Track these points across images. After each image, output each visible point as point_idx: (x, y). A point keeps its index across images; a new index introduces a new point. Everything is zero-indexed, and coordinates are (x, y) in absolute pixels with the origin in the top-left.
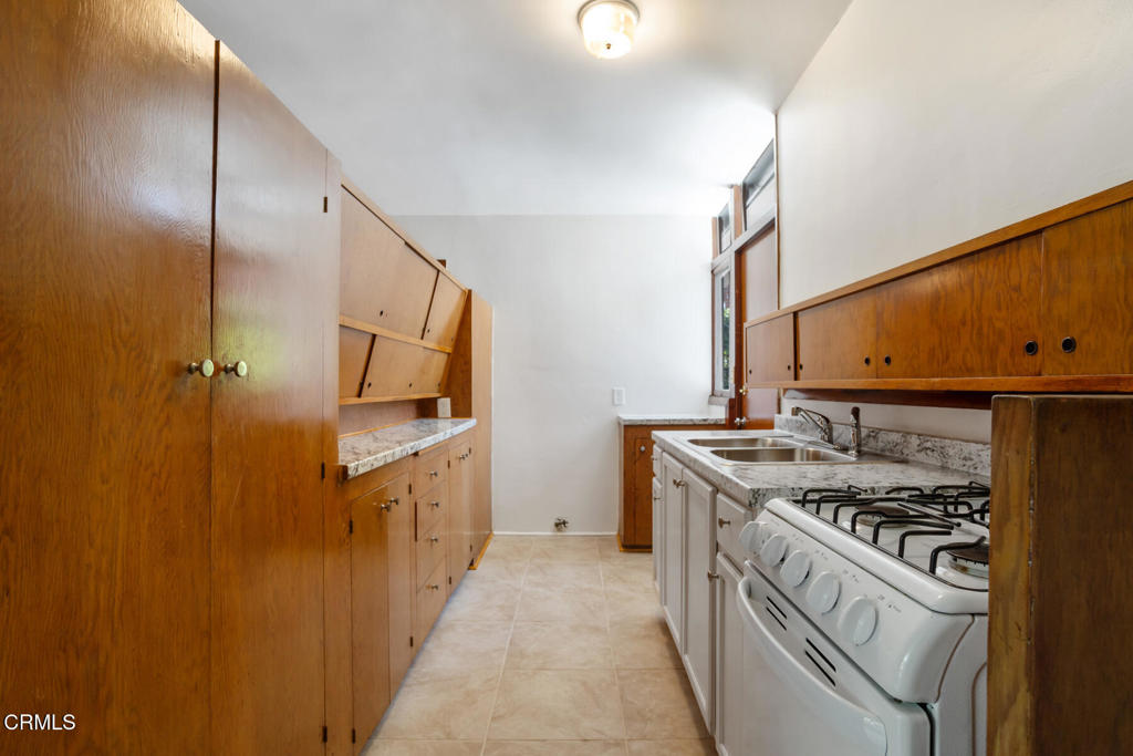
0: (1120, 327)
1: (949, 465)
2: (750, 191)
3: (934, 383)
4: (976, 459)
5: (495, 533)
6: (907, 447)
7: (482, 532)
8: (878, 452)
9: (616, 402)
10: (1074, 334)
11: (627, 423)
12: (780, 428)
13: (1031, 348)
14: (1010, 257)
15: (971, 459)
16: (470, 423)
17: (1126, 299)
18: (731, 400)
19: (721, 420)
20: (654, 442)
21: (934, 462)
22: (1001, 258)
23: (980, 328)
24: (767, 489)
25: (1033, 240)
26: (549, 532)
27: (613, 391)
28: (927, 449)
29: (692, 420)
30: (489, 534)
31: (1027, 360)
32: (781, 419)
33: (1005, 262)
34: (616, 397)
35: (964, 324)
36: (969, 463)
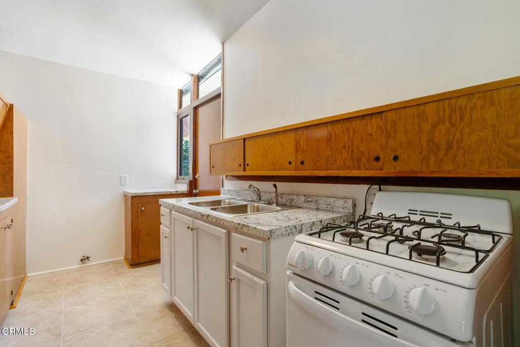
0: (417, 152)
1: (320, 207)
2: (201, 79)
3: (331, 173)
4: (333, 204)
5: (28, 275)
6: (299, 201)
7: (19, 277)
8: (284, 204)
9: (123, 183)
10: (398, 153)
11: (133, 195)
12: (224, 194)
13: (377, 159)
14: (368, 121)
15: (331, 205)
16: (13, 201)
17: (419, 141)
18: (190, 181)
19: (185, 191)
20: (161, 205)
21: (312, 207)
22: (363, 121)
23: (353, 151)
24: (275, 229)
25: (378, 115)
26: (76, 265)
27: (121, 177)
28: (309, 201)
29: (170, 192)
30: (24, 277)
31: (376, 164)
32: (225, 190)
33: (365, 123)
34: (123, 180)
35: (344, 147)
36: (330, 206)
